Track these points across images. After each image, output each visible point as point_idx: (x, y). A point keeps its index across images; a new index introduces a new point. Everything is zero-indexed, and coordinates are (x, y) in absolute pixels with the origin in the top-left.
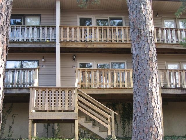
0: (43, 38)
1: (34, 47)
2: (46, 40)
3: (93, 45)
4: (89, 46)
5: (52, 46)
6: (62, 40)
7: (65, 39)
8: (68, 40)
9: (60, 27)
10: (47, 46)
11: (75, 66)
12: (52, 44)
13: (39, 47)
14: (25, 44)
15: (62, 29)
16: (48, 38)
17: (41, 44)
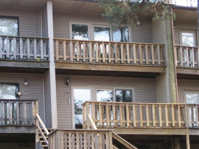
0: (32, 55)
1: (20, 66)
2: (35, 58)
3: (98, 66)
4: (93, 69)
5: (45, 66)
6: (57, 59)
7: (61, 57)
8: (65, 59)
9: (55, 40)
10: (38, 66)
11: (68, 93)
12: (45, 64)
13: (27, 67)
14: (8, 63)
15: (57, 43)
16: (39, 55)
17: (30, 63)
